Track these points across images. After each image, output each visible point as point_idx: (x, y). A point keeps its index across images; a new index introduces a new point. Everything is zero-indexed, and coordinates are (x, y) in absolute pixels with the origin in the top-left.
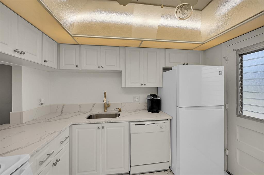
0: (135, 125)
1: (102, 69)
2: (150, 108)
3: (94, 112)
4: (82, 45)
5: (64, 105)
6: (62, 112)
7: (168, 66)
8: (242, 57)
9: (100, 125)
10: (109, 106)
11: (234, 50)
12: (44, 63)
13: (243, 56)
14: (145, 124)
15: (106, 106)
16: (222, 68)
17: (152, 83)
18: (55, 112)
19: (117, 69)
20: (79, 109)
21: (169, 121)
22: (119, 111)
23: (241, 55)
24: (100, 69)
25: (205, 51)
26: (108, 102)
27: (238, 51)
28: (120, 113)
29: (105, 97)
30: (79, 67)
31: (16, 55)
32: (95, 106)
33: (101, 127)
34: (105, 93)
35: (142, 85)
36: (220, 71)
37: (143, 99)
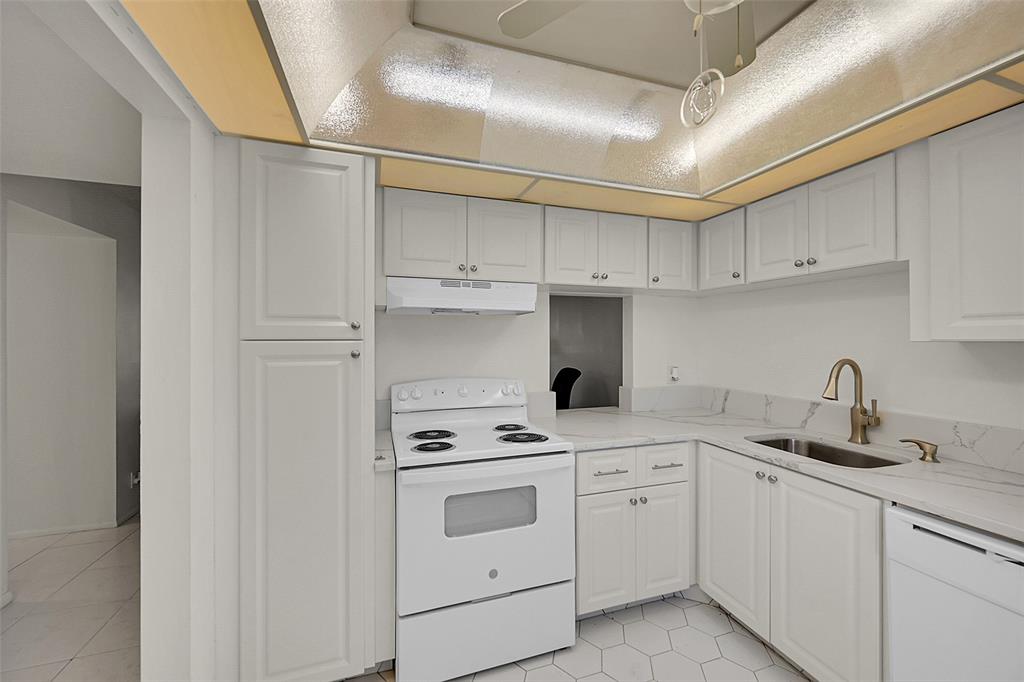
0: (915, 527)
1: (813, 269)
5: (727, 392)
6: (723, 410)
12: (652, 285)
15: (860, 420)
18: (710, 408)
22: (923, 458)
29: (833, 379)
30: (742, 276)
31: (595, 283)
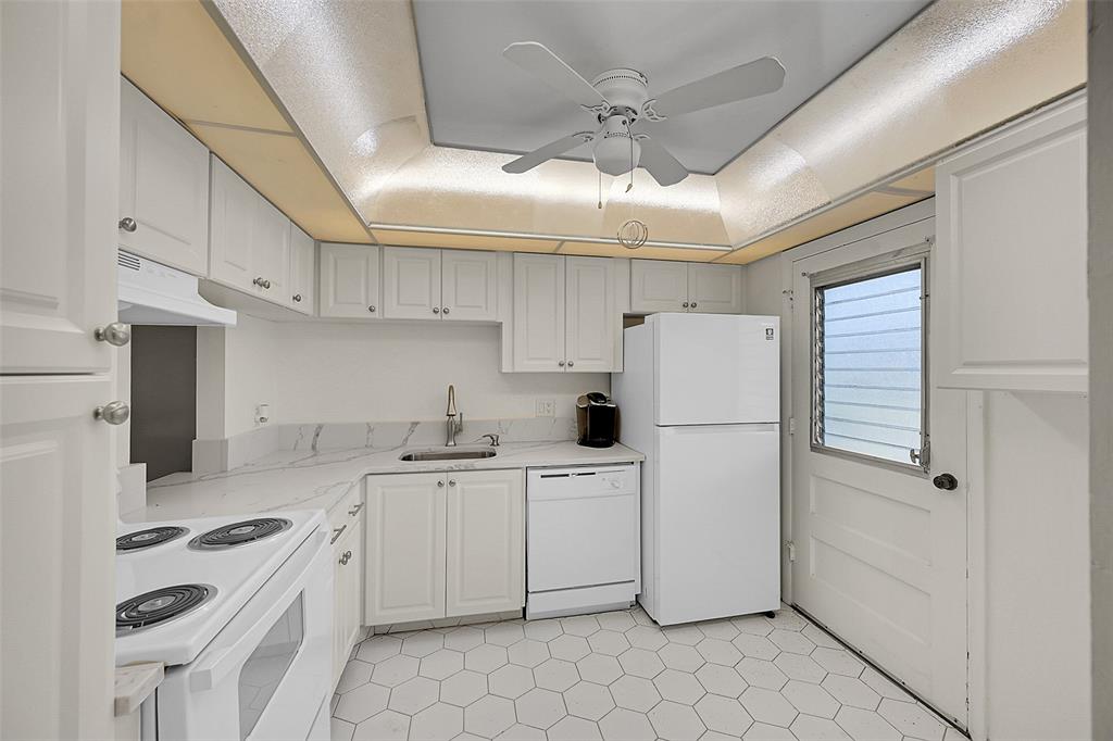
0: (542, 476)
1: (445, 317)
2: (585, 436)
3: (413, 448)
4: (386, 248)
5: (320, 427)
6: (314, 447)
7: (637, 309)
8: (823, 294)
9: (443, 477)
10: (460, 430)
11: (804, 274)
12: (293, 304)
13: (826, 291)
14: (567, 475)
15: (453, 429)
16: (773, 322)
17: (593, 360)
18: (293, 447)
19: (491, 317)
20: (368, 439)
21: (636, 468)
22: (493, 444)
23: (821, 289)
24: (438, 317)
25: (746, 266)
26: (457, 418)
27: (812, 276)
28: (497, 449)
29: (451, 400)
30: (377, 310)
31: (256, 292)
32: (417, 429)
33: (446, 483)
34: (451, 387)
35: (561, 365)
36: (769, 333)
37: (564, 407)
